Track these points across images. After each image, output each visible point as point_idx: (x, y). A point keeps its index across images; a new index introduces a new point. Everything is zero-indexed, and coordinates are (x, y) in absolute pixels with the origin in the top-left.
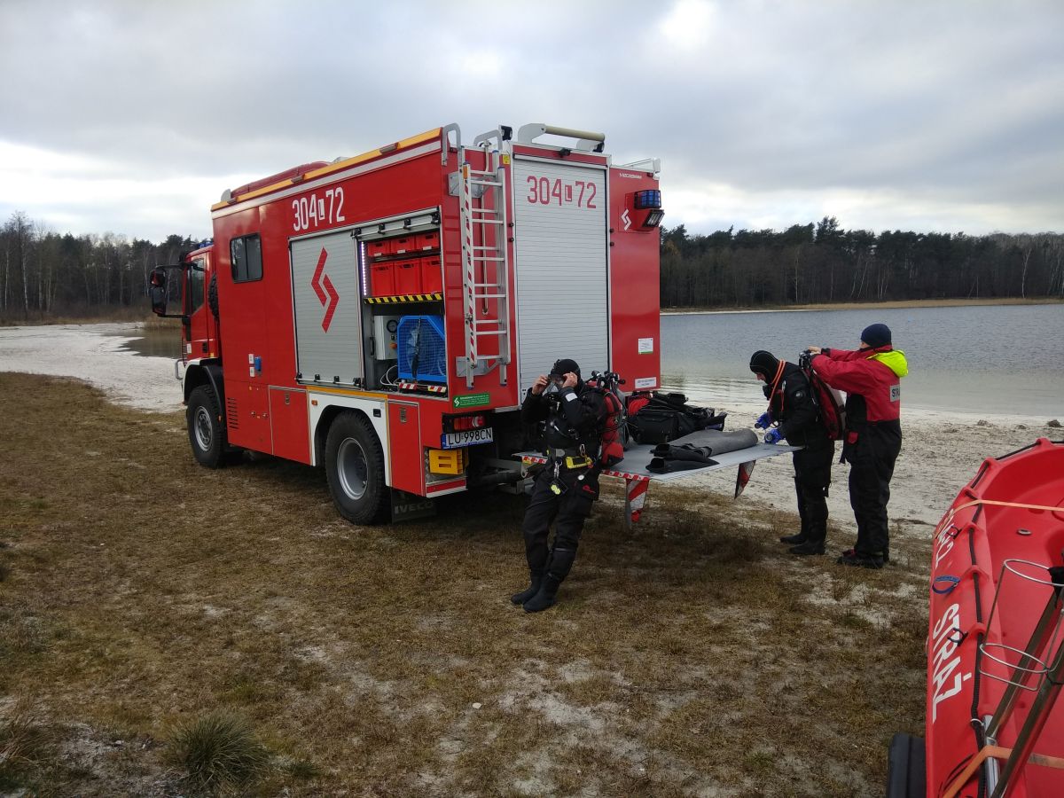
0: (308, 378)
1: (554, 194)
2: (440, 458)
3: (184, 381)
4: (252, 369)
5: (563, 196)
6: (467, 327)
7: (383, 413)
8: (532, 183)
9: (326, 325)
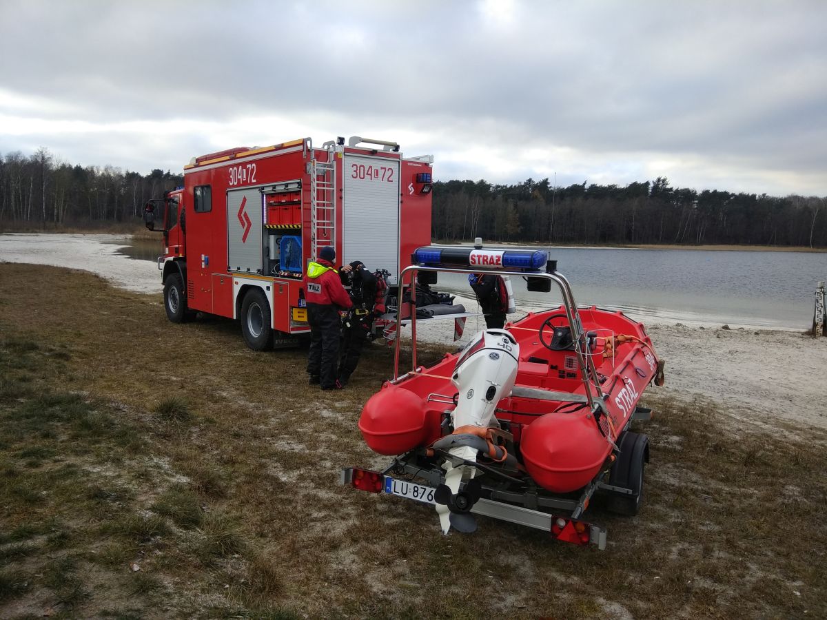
0: (233, 269)
1: (367, 174)
2: (299, 312)
3: (163, 271)
4: (203, 263)
5: (373, 175)
6: (312, 242)
7: (271, 288)
8: (355, 168)
9: (244, 239)
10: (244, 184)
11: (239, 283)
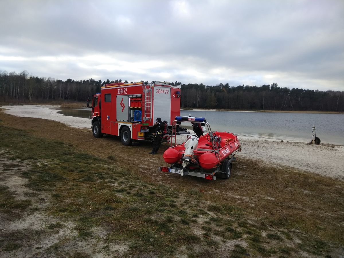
0: (118, 120)
1: (161, 92)
2: (140, 133)
4: (107, 117)
6: (145, 113)
7: (131, 126)
8: (157, 90)
9: (122, 111)
10: (122, 94)
11: (120, 125)
